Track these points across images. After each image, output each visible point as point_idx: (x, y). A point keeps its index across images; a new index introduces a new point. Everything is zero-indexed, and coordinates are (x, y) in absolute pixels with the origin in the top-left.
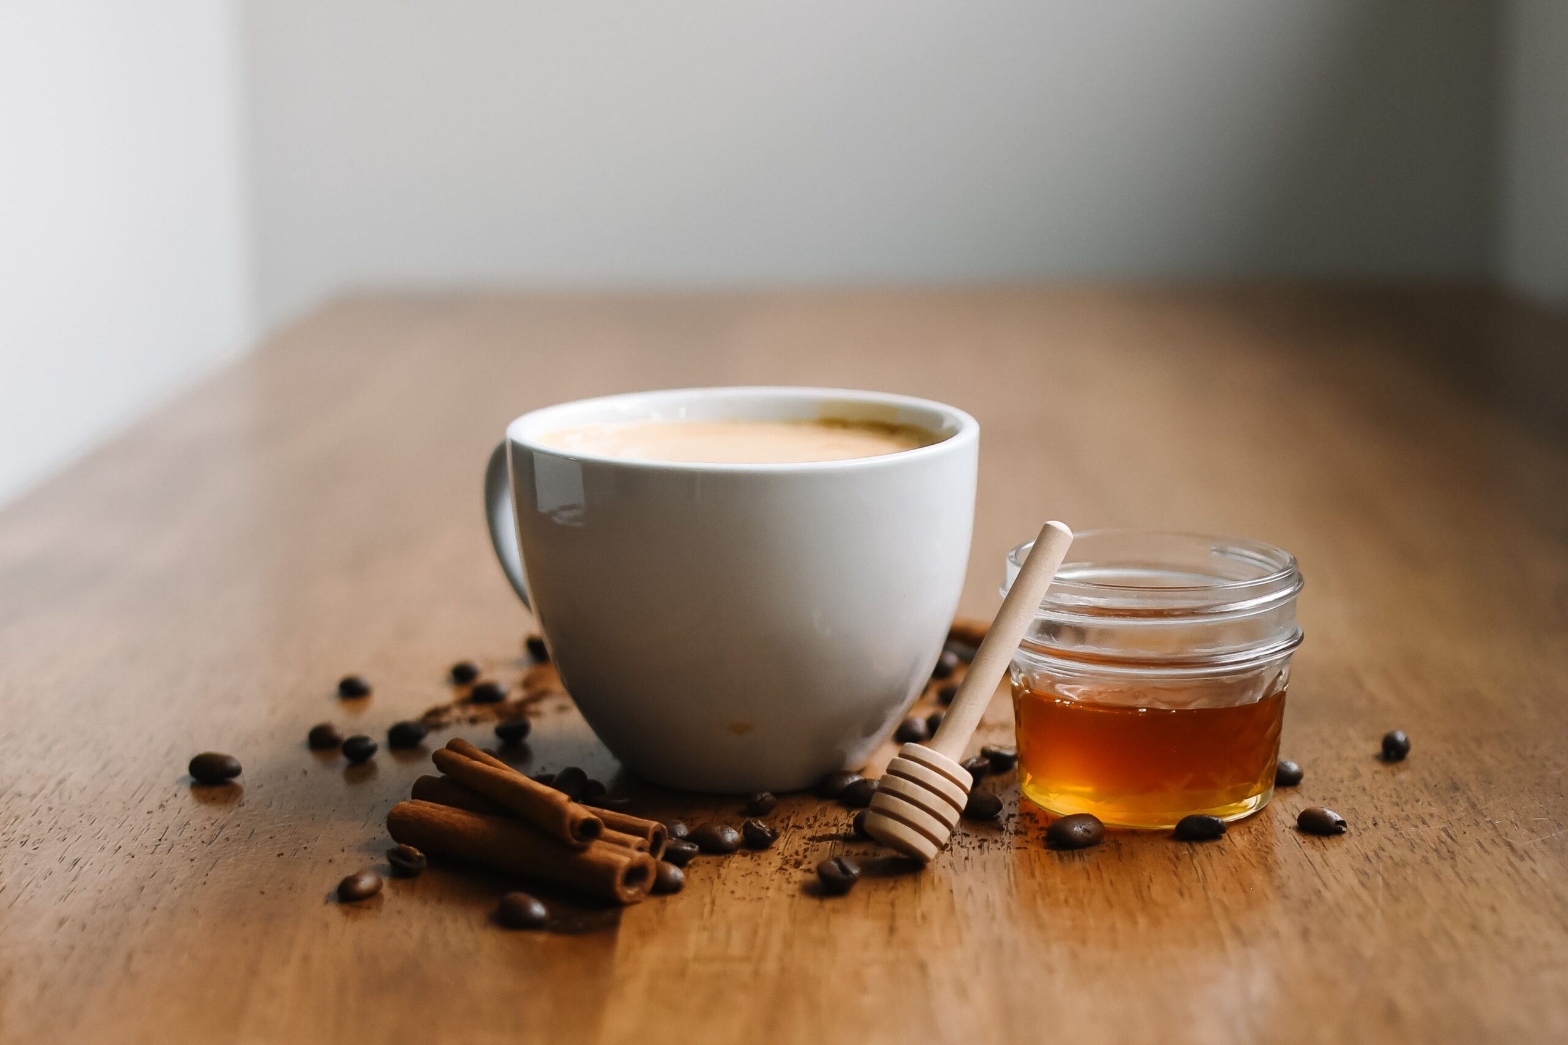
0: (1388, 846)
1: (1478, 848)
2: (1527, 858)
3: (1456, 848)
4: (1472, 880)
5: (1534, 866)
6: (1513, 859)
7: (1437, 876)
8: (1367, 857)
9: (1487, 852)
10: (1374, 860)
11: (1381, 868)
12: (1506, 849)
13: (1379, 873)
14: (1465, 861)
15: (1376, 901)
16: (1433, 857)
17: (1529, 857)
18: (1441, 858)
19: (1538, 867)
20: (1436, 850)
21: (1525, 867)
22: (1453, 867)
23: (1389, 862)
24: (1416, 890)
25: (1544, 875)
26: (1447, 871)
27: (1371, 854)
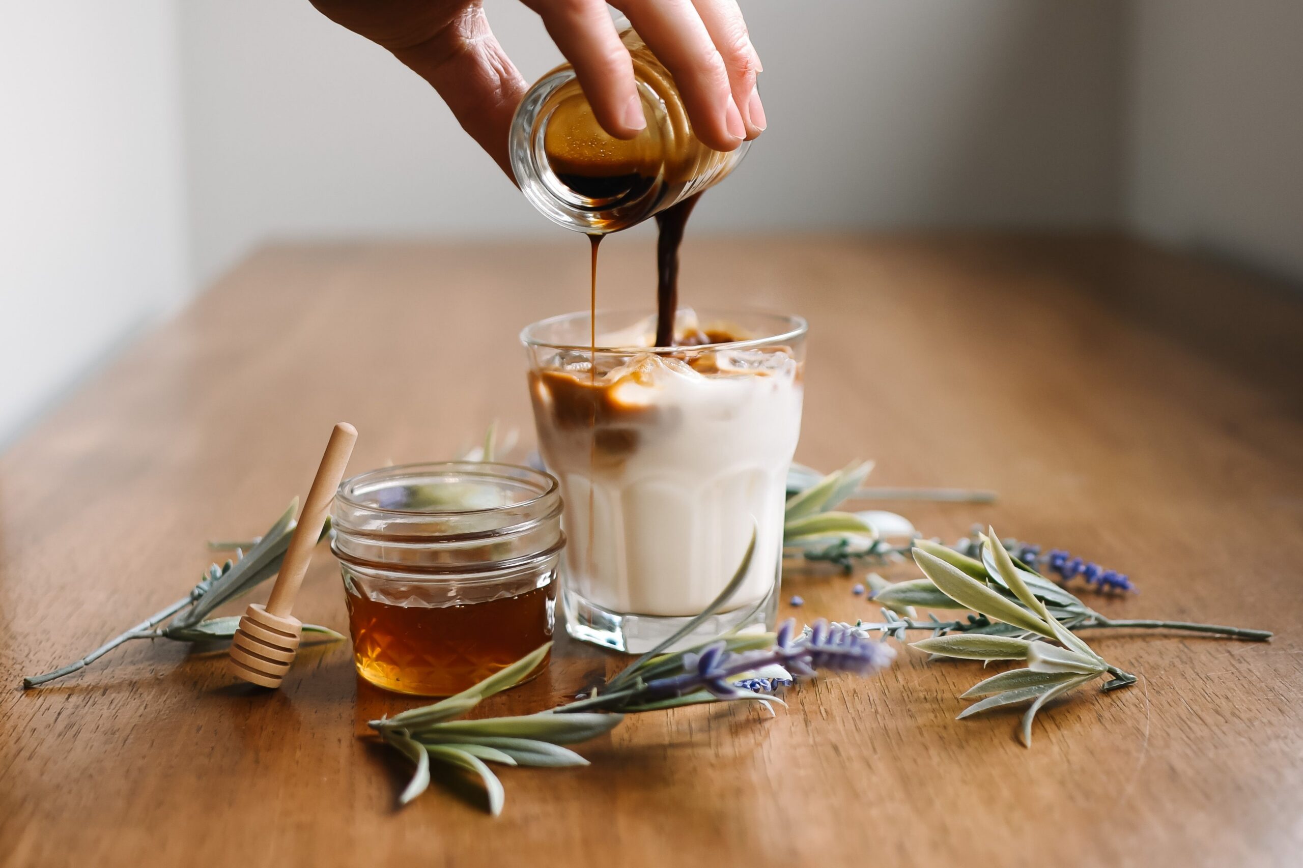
0: (1145, 656)
1: (1208, 655)
2: (1243, 661)
3: (1192, 655)
4: (1208, 678)
5: (1249, 667)
6: (1233, 662)
7: (1183, 675)
8: (1131, 663)
9: (1216, 658)
10: (1136, 664)
11: (1143, 671)
12: (1227, 654)
13: (1141, 673)
14: (1201, 664)
15: (1144, 694)
16: (1177, 662)
17: (1245, 660)
18: (1183, 662)
19: (1252, 667)
20: (1178, 657)
21: (1243, 667)
22: (1193, 668)
23: (1147, 665)
24: (1170, 685)
25: (1258, 674)
26: (1190, 673)
27: (1133, 661)
